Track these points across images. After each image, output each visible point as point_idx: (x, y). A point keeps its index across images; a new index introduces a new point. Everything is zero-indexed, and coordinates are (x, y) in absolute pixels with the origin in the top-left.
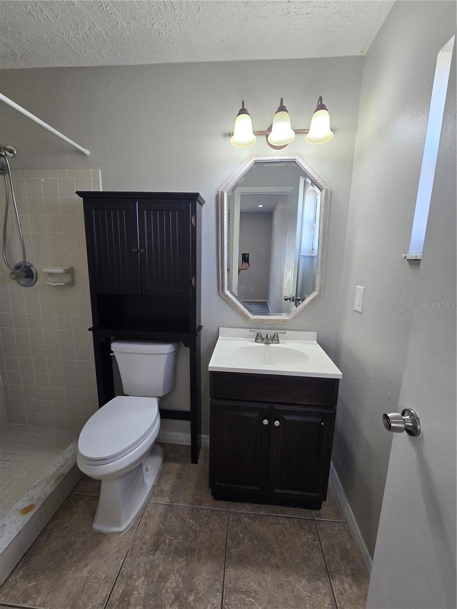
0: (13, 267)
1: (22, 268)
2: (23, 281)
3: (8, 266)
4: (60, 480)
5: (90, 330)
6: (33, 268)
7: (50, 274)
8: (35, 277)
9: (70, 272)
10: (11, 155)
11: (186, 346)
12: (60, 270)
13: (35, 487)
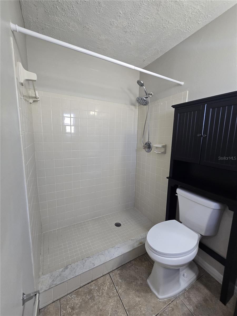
0: (145, 143)
1: (147, 144)
2: (147, 149)
3: (143, 143)
4: (141, 245)
5: (167, 178)
6: (151, 145)
7: (157, 147)
8: (151, 149)
9: (165, 147)
10: (151, 96)
11: (230, 209)
12: (160, 146)
13: (132, 240)
